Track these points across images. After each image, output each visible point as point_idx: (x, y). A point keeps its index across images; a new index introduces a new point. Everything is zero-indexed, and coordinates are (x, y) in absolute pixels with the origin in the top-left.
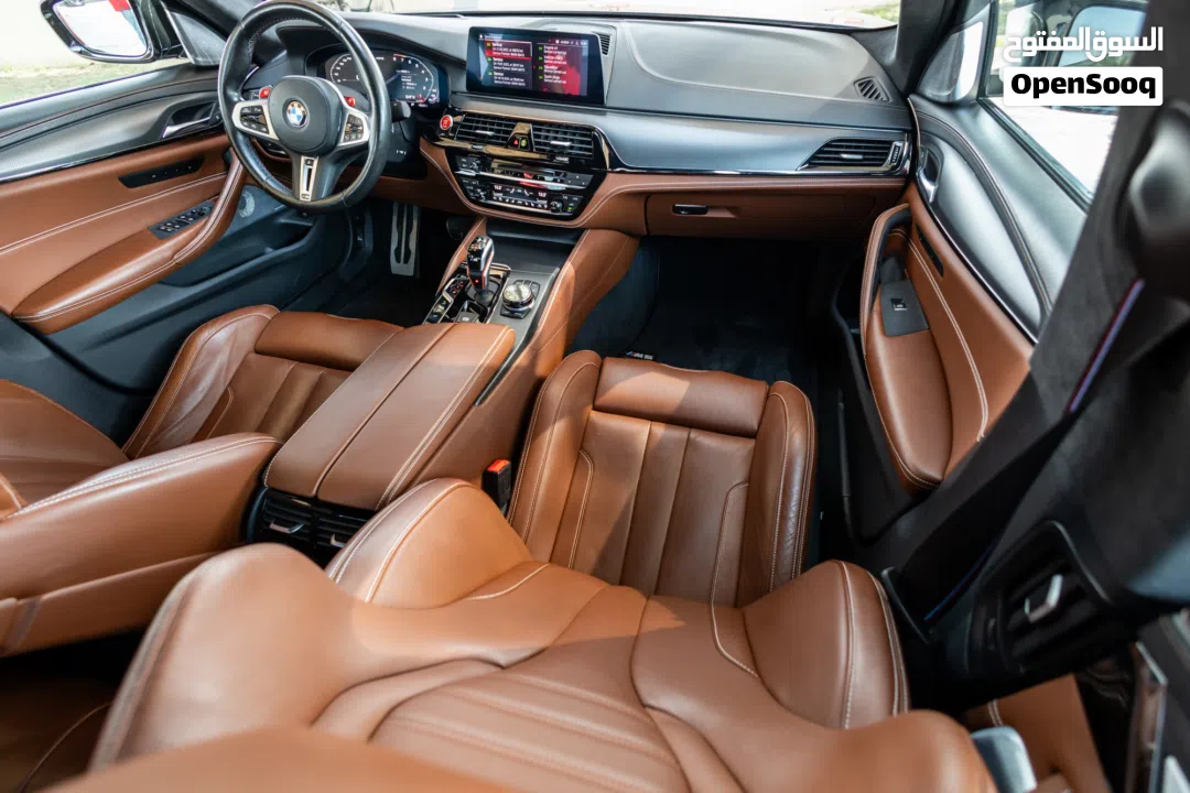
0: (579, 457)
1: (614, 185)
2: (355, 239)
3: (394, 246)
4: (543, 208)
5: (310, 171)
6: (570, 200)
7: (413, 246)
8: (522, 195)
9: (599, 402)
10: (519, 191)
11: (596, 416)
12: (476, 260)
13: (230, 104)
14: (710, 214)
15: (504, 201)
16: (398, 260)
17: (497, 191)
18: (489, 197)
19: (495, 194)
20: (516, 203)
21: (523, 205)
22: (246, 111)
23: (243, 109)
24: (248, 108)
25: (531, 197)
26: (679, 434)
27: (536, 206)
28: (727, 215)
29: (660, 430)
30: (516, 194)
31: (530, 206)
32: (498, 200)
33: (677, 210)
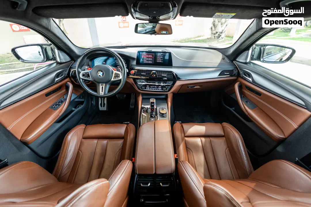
0: (187, 150)
1: (178, 83)
2: (91, 102)
3: (100, 103)
4: (160, 90)
5: (102, 87)
6: (168, 87)
7: (105, 102)
8: (155, 87)
9: (186, 135)
10: (154, 86)
11: (186, 138)
12: (153, 104)
13: (79, 73)
14: (195, 87)
15: (149, 89)
16: (101, 107)
17: (148, 87)
18: (146, 89)
19: (147, 88)
20: (153, 89)
21: (155, 89)
22: (84, 74)
23: (83, 73)
24: (85, 73)
25: (157, 88)
26: (208, 139)
27: (158, 90)
28: (199, 87)
29: (203, 139)
30: (153, 87)
31: (156, 90)
32: (148, 89)
33: (188, 87)
